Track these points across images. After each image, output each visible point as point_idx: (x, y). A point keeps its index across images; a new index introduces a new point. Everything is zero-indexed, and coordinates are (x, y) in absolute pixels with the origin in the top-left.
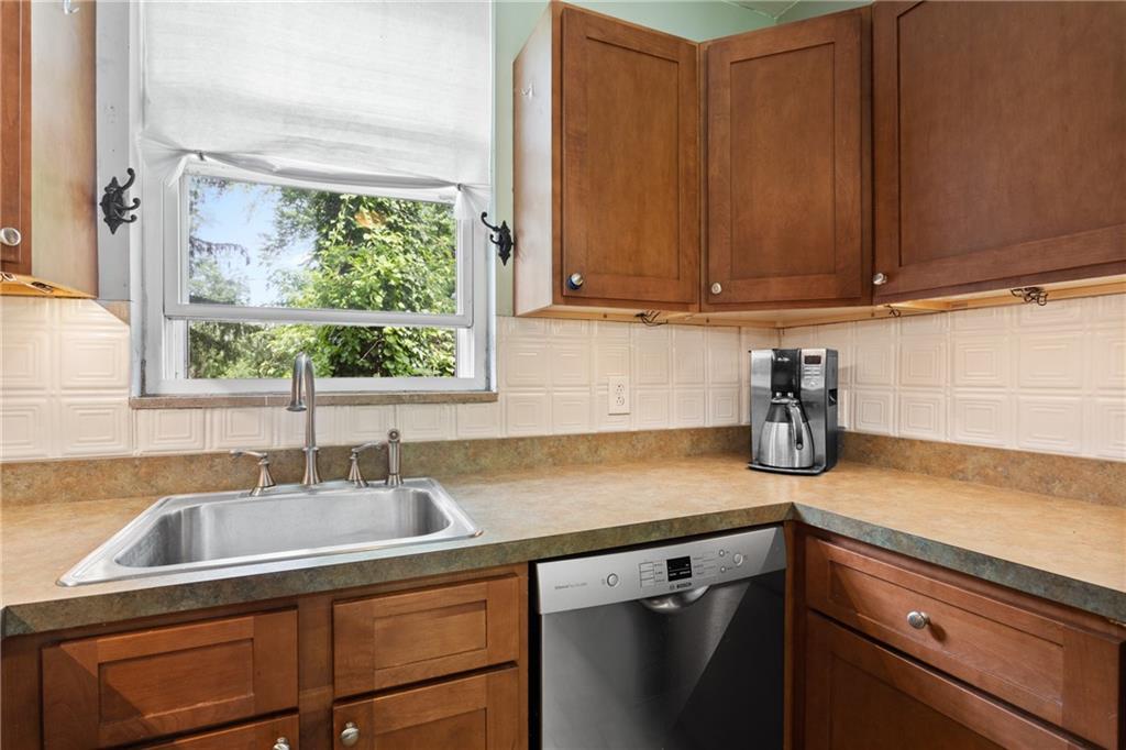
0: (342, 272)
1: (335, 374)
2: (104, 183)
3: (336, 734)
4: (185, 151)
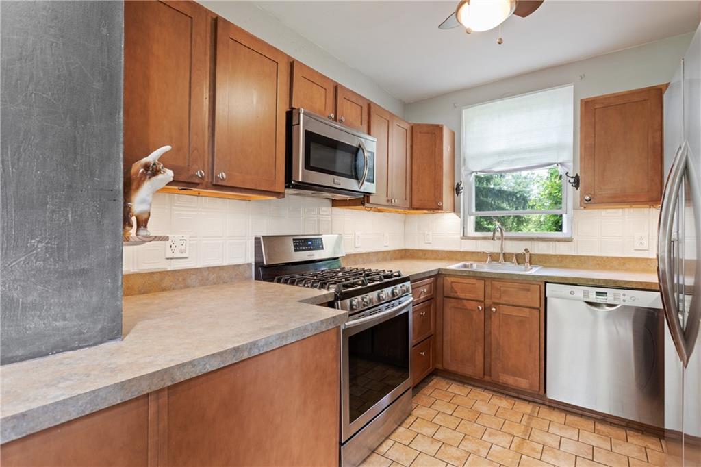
2: (456, 184)
3: (491, 310)
4: (473, 172)
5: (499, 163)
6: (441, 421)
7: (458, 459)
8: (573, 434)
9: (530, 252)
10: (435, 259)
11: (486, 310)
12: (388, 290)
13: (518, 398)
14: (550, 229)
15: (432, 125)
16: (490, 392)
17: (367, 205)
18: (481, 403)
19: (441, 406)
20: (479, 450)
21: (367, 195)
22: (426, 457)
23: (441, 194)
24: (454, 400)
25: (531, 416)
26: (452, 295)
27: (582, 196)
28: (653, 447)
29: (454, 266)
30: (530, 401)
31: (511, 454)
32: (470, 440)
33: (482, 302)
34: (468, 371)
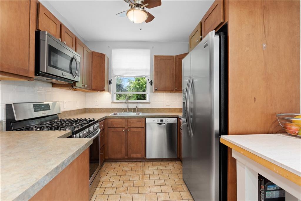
0: (138, 81)
1: (137, 100)
2: (109, 80)
3: (128, 130)
4: (116, 76)
5: (126, 73)
6: (113, 179)
7: (124, 191)
8: (155, 168)
9: (138, 108)
10: (100, 112)
11: (126, 131)
12: (92, 127)
13: (137, 161)
14: (135, 99)
15: (101, 54)
16: (127, 162)
17: (74, 87)
18: (126, 167)
19: (111, 173)
20: (130, 185)
21: (75, 82)
22: (112, 196)
23: (104, 84)
24: (115, 169)
25: (143, 167)
26: (112, 126)
27: (155, 88)
28: (175, 164)
29: (111, 114)
30: (141, 161)
31: (141, 181)
32: (126, 182)
33: (124, 128)
34: (119, 156)
